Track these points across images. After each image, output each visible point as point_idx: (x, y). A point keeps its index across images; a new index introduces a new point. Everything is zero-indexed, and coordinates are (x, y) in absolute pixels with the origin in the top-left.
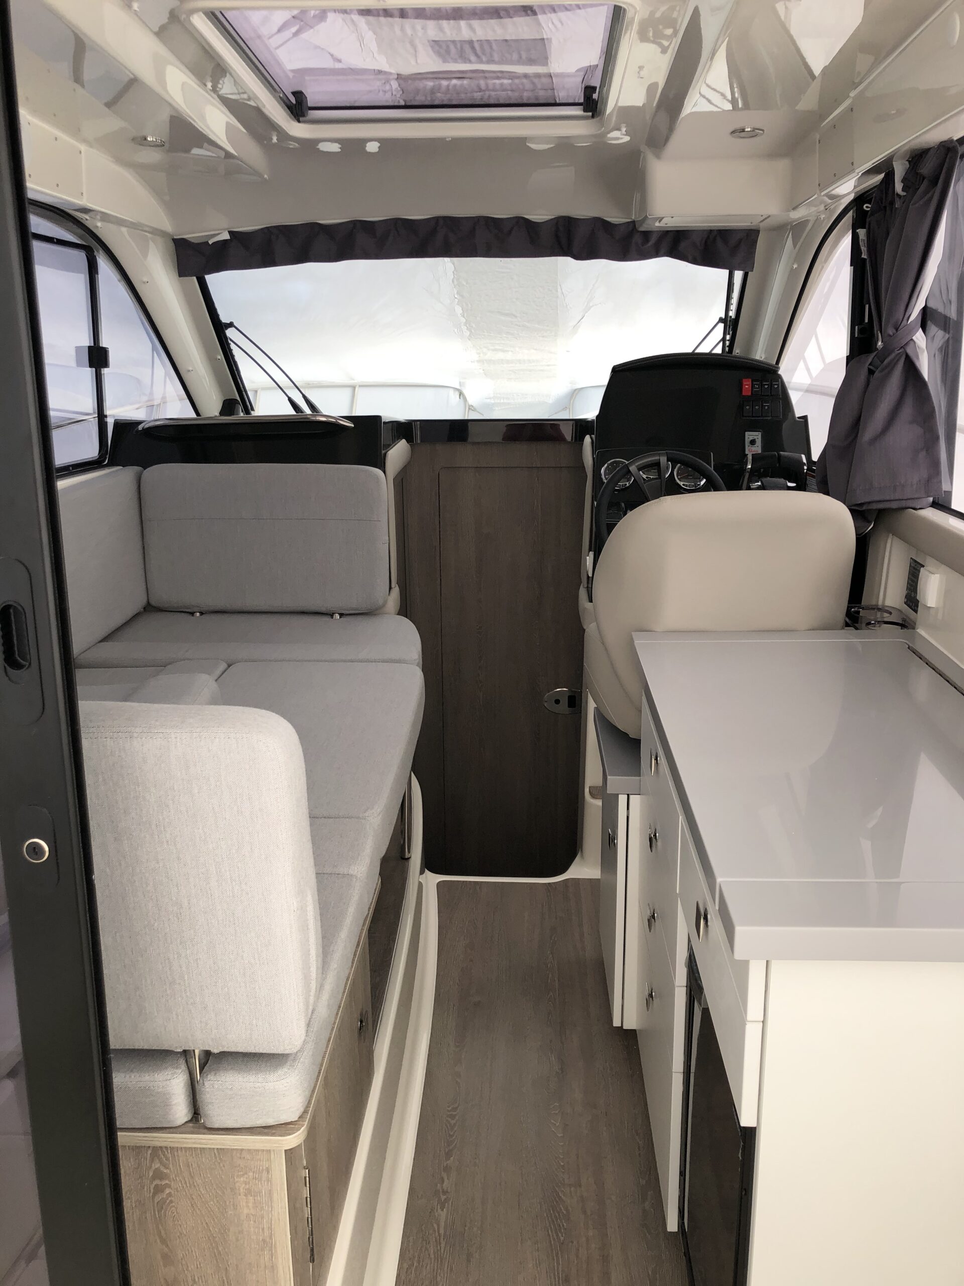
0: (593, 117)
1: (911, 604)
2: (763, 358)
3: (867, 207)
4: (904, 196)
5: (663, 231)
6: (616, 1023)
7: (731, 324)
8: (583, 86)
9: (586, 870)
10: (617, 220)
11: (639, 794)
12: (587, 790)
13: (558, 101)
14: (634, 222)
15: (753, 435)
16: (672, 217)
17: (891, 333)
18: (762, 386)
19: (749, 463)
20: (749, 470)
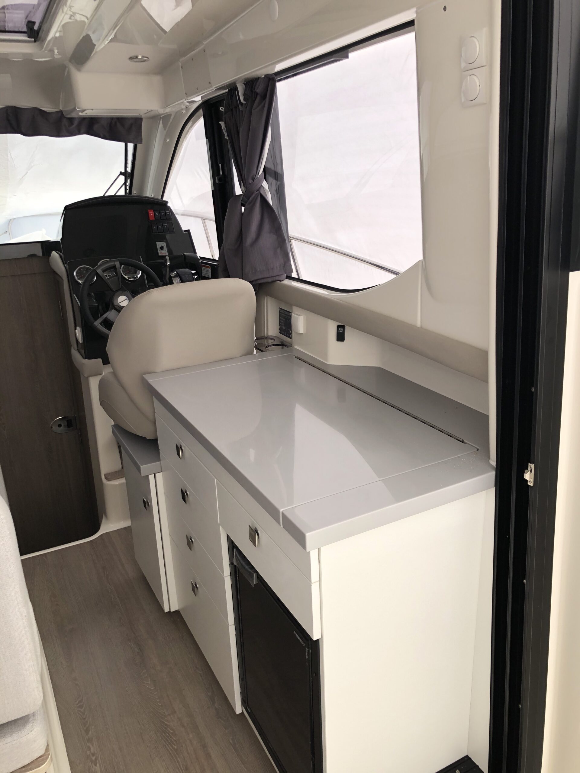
0: (35, 41)
1: (284, 333)
2: (152, 196)
3: (222, 109)
4: (245, 104)
5: (82, 118)
6: (166, 610)
7: (128, 175)
8: (27, 20)
9: (111, 525)
10: (50, 109)
11: (162, 472)
12: (103, 477)
13: (7, 29)
14: (61, 111)
15: (161, 244)
16: (92, 110)
17: (251, 183)
18: (160, 213)
19: (168, 261)
20: (169, 266)
